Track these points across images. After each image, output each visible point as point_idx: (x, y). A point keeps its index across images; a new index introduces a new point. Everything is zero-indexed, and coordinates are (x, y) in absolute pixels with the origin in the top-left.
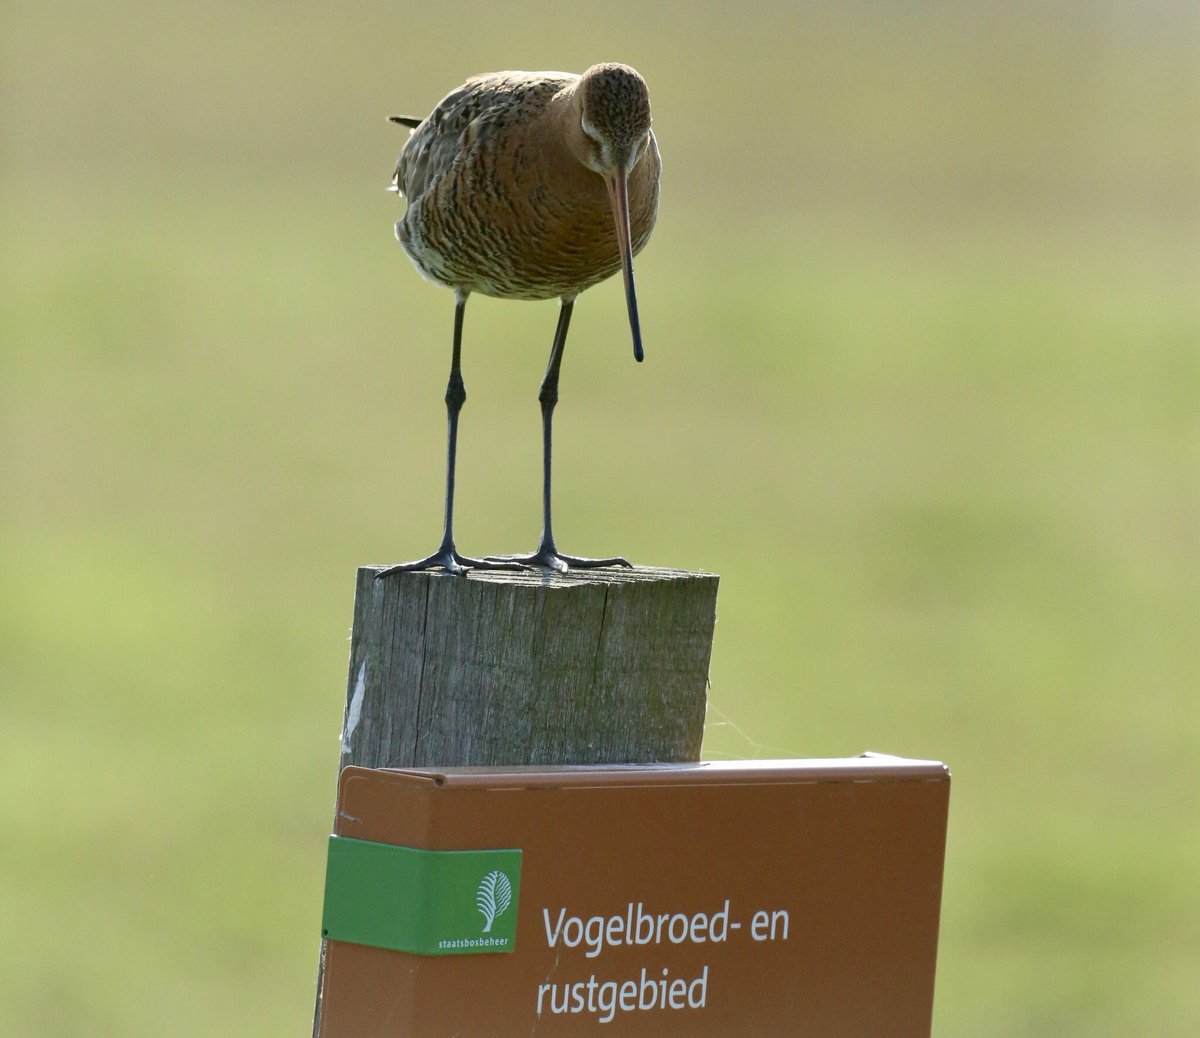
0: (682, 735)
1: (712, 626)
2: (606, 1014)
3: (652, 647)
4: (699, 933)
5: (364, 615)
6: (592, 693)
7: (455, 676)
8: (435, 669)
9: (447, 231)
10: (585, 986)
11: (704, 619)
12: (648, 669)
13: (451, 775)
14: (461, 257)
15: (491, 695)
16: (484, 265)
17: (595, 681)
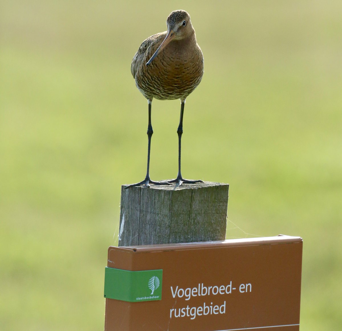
0: (219, 232)
1: (227, 199)
2: (193, 317)
3: (208, 207)
4: (222, 291)
5: (124, 199)
6: (189, 221)
7: (148, 217)
8: (143, 215)
9: (143, 82)
10: (186, 309)
11: (225, 197)
12: (207, 213)
13: (138, 248)
14: (148, 90)
15: (159, 222)
16: (155, 91)
17: (190, 218)
